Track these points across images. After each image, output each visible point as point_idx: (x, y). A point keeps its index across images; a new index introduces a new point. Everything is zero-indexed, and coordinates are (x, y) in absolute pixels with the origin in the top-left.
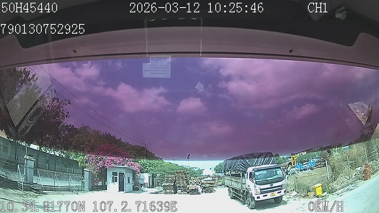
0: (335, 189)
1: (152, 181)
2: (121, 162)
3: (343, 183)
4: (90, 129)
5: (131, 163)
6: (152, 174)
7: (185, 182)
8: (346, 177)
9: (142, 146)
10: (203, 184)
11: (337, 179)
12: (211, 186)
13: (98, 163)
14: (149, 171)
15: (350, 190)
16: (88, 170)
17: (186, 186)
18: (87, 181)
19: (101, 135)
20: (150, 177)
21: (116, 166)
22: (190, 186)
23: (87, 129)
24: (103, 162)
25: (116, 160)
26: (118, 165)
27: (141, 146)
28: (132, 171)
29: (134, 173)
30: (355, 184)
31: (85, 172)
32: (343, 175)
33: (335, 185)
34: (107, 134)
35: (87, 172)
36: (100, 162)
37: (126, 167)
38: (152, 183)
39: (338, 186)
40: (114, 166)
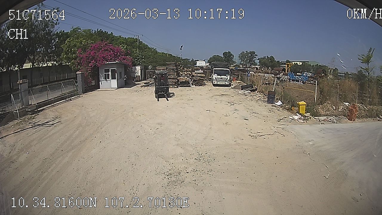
0: (319, 114)
1: (144, 73)
2: (112, 58)
3: (329, 111)
4: (80, 29)
5: (123, 57)
6: (144, 66)
7: (176, 74)
8: (332, 106)
9: (135, 38)
10: (194, 77)
11: (323, 104)
12: (201, 80)
13: (91, 62)
14: (141, 64)
15: (332, 122)
16: (81, 73)
17: (177, 78)
18: (80, 84)
19: (92, 33)
20: (142, 69)
21: (107, 63)
22: (180, 78)
23: (78, 31)
24: (95, 61)
25: (108, 57)
26: (109, 62)
27: (133, 38)
28: (123, 65)
29: (126, 67)
30: (339, 118)
31: (78, 75)
32: (330, 102)
33: (320, 109)
34: (99, 30)
35: (79, 75)
36: (92, 62)
37: (117, 63)
38: (144, 75)
39: (323, 111)
40: (106, 63)
